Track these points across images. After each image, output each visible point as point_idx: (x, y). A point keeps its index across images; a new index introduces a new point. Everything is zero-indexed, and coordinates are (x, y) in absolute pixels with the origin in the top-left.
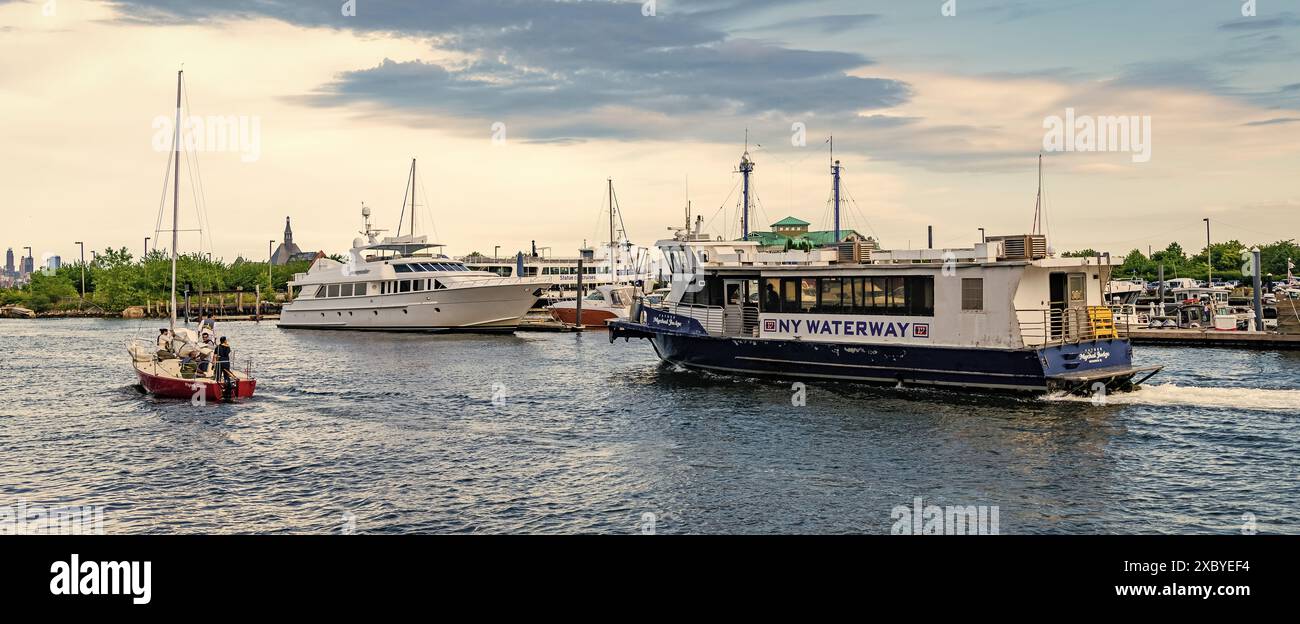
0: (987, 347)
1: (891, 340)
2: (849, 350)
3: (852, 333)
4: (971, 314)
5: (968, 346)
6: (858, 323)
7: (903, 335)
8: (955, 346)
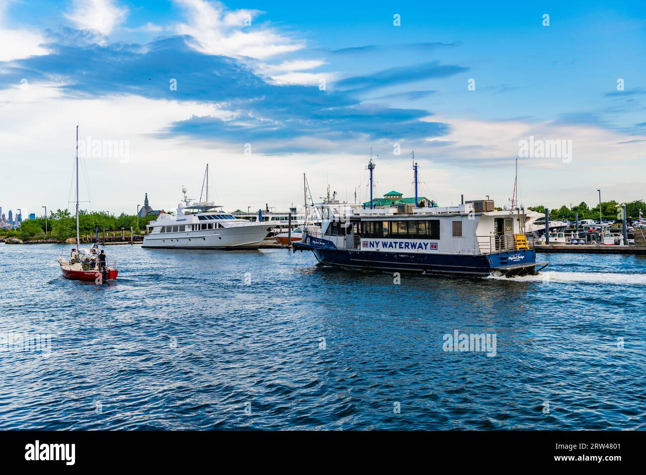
0: (464, 254)
1: (420, 251)
2: (401, 256)
3: (402, 248)
4: (457, 238)
5: (455, 253)
6: (406, 243)
7: (426, 249)
8: (449, 253)
